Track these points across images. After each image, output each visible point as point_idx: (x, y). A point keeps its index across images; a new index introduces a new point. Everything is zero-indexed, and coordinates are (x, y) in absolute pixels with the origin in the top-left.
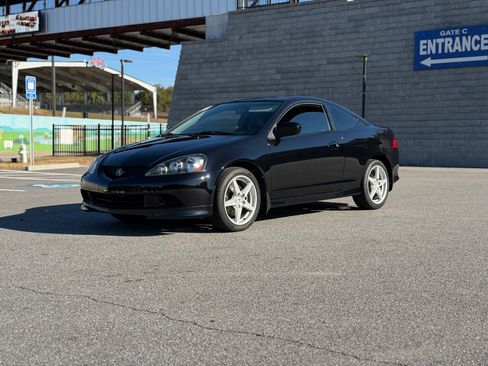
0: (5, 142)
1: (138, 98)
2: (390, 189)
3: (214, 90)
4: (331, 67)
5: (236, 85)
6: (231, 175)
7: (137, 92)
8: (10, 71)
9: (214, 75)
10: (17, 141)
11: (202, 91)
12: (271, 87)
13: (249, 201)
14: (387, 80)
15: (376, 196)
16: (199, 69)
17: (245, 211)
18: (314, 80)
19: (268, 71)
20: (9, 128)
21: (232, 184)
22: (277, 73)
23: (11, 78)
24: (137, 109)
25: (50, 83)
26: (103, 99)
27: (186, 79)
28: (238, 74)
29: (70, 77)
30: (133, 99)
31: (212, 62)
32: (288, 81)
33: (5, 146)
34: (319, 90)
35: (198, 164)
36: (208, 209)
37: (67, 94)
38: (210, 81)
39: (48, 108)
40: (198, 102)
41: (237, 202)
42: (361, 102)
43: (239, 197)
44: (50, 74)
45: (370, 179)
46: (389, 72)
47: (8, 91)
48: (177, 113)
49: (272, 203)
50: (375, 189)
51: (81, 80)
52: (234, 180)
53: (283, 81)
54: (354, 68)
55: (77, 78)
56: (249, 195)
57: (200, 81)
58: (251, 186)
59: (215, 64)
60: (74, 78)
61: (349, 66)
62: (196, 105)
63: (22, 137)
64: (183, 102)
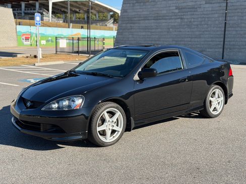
0: (42, 41)
1: (112, 16)
2: (226, 103)
3: (141, 19)
4: (207, 5)
5: (153, 16)
6: (103, 109)
7: (112, 13)
8: (48, 3)
9: (141, 10)
10: (48, 41)
11: (135, 19)
12: (172, 17)
13: (117, 125)
14: (240, 14)
15: (215, 109)
16: (133, 6)
17: (113, 132)
18: (197, 13)
19: (171, 8)
20: (44, 34)
21: (104, 114)
22: (176, 9)
23: (48, 6)
24: (111, 22)
25: (67, 8)
26: (94, 17)
27: (126, 12)
28: (154, 9)
29: (78, 6)
30: (109, 17)
31: (141, 3)
32: (182, 14)
33: (42, 44)
34: (200, 19)
35: (79, 102)
36: (84, 134)
37: (77, 14)
38: (139, 13)
39: (67, 22)
40: (132, 25)
41: (107, 127)
42: (224, 26)
43: (109, 123)
44: (67, 4)
45: (211, 99)
46: (241, 9)
47: (47, 13)
48: (121, 31)
49: (135, 124)
50: (214, 105)
51: (84, 7)
52: (105, 112)
53: (180, 14)
54: (220, 6)
55: (81, 6)
56: (117, 120)
57: (134, 13)
58: (118, 114)
59: (142, 4)
60: (80, 6)
61: (218, 5)
62: (131, 26)
63: (50, 38)
64: (124, 25)
